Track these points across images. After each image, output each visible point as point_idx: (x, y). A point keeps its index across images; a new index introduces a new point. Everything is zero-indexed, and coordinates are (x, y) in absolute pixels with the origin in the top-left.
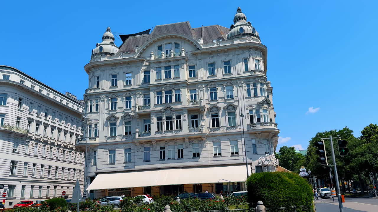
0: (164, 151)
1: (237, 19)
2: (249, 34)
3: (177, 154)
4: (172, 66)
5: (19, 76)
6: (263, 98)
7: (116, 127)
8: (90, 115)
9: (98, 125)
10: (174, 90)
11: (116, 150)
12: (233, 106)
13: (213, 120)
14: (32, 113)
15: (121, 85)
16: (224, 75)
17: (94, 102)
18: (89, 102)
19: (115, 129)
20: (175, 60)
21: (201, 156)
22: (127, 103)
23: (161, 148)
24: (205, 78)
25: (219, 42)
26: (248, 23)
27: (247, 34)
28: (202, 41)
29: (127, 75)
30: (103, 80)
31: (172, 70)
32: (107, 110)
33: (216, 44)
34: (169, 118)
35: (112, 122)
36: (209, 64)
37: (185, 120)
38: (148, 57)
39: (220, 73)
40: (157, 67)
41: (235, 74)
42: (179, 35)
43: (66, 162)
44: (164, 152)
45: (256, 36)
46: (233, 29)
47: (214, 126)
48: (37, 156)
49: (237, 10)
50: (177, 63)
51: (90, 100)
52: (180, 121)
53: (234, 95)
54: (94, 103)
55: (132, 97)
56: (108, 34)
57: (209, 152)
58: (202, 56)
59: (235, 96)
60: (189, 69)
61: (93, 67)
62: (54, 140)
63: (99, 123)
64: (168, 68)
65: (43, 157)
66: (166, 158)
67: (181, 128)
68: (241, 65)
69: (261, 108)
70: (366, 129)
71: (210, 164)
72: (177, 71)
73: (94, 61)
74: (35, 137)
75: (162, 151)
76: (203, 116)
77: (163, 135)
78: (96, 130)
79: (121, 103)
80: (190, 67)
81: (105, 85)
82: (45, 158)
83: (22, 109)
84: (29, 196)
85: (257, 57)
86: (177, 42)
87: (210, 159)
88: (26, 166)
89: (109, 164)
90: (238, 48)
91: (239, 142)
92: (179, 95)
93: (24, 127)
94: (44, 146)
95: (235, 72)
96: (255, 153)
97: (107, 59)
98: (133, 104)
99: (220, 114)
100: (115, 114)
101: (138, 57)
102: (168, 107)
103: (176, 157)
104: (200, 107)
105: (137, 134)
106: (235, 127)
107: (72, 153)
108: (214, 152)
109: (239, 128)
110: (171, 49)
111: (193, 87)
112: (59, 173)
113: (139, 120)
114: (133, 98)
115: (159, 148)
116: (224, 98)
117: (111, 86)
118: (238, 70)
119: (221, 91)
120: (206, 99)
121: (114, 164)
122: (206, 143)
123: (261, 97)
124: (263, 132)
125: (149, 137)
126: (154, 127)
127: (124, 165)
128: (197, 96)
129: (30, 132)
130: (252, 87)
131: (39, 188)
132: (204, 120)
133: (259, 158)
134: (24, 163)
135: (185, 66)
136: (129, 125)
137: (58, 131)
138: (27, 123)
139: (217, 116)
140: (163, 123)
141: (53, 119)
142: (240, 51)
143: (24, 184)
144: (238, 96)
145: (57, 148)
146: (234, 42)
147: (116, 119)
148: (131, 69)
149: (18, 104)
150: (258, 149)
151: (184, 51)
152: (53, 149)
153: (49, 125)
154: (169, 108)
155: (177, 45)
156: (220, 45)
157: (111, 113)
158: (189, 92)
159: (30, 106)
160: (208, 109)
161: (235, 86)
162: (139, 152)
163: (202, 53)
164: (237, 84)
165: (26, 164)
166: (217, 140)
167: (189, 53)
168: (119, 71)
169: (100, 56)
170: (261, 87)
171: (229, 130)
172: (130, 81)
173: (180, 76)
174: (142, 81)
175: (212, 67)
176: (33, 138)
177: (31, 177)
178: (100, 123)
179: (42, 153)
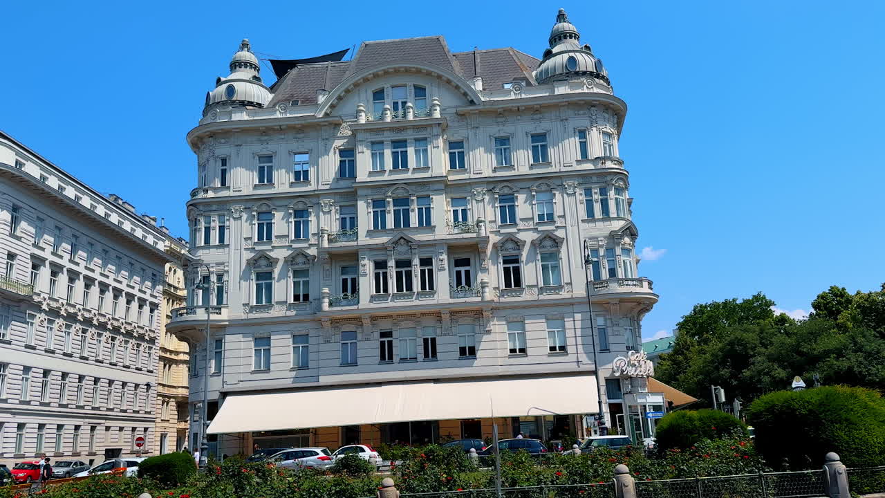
0: (392, 341)
1: (557, 37)
2: (591, 72)
3: (421, 349)
4: (411, 139)
5: (13, 150)
6: (622, 223)
7: (271, 283)
8: (206, 251)
9: (225, 278)
10: (414, 198)
11: (272, 337)
12: (554, 240)
13: (507, 271)
14: (41, 245)
15: (283, 182)
16: (531, 167)
17: (214, 221)
18: (202, 220)
19: (269, 287)
20: (417, 127)
21: (479, 354)
22: (297, 225)
23: (383, 335)
24: (487, 173)
25: (519, 89)
26: (586, 46)
27: (584, 73)
28: (479, 85)
29: (298, 158)
30: (238, 168)
31: (411, 151)
32: (249, 242)
33: (512, 93)
34: (404, 264)
35: (261, 270)
36: (496, 139)
37: (442, 269)
38: (351, 115)
39: (523, 162)
40: (373, 143)
41: (558, 165)
42: (425, 68)
43: (116, 365)
44: (390, 343)
45: (603, 77)
46: (551, 60)
47: (508, 284)
48: (53, 352)
49: (558, 16)
50: (423, 133)
51: (205, 216)
52: (431, 272)
53: (555, 213)
54: (215, 224)
55: (310, 212)
56: (245, 55)
57: (499, 345)
58: (480, 119)
59: (559, 217)
60: (450, 149)
61: (213, 135)
62: (90, 311)
63: (227, 272)
64: (400, 144)
65: (65, 354)
66: (396, 359)
67: (431, 287)
68: (572, 144)
69: (618, 244)
70: (822, 297)
71: (501, 372)
72: (422, 152)
73: (212, 121)
74: (48, 305)
75: (384, 341)
76: (484, 260)
77: (390, 303)
78: (220, 290)
79: (282, 224)
80: (452, 145)
81: (243, 180)
82: (71, 356)
83: (18, 233)
84: (34, 450)
85: (608, 127)
86: (420, 83)
87: (500, 361)
88: (27, 376)
89: (253, 372)
90: (567, 103)
91: (569, 324)
92: (428, 210)
93: (23, 278)
94: (68, 326)
95: (557, 161)
96: (605, 349)
97: (246, 118)
98: (313, 228)
99: (524, 257)
100: (270, 250)
101: (326, 115)
102: (402, 238)
103: (421, 357)
104: (477, 239)
105: (326, 300)
106: (559, 288)
107: (130, 345)
108: (509, 346)
109: (566, 291)
110: (404, 100)
111: (459, 192)
112: (102, 392)
113: (327, 267)
114: (313, 214)
115: (377, 335)
116: (533, 219)
117: (257, 183)
118: (565, 155)
119: (525, 202)
120: (490, 222)
121: (268, 370)
122: (492, 323)
123: (618, 220)
124: (623, 300)
125: (355, 307)
126: (367, 285)
127: (293, 374)
128: (469, 214)
129: (36, 290)
130: (597, 197)
131: (55, 431)
132: (485, 270)
133: (615, 360)
134: (22, 368)
135: (440, 142)
136: (305, 279)
137: (101, 290)
138: (30, 270)
139: (517, 261)
140: (389, 275)
141: (90, 259)
142: (570, 112)
143: (21, 419)
144: (564, 216)
145: (97, 331)
146: (556, 89)
147: (272, 262)
148: (307, 144)
149: (10, 220)
150: (611, 339)
151: (439, 105)
152: (88, 335)
153: (79, 275)
154: (405, 239)
155: (420, 92)
156: (523, 96)
157: (257, 248)
158: (450, 203)
159: (36, 227)
160: (495, 245)
161: (557, 193)
162: (329, 342)
163: (481, 112)
164: (562, 187)
165: (27, 369)
166: (516, 317)
167: (448, 111)
168: (279, 147)
169: (227, 110)
170: (618, 197)
171: (545, 294)
172: (306, 173)
173: (430, 165)
174: (336, 173)
175: (503, 147)
176: (44, 307)
177: (38, 403)
178: (231, 273)
179: (63, 343)
